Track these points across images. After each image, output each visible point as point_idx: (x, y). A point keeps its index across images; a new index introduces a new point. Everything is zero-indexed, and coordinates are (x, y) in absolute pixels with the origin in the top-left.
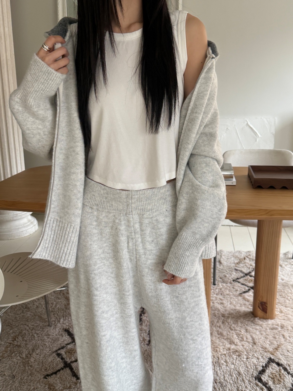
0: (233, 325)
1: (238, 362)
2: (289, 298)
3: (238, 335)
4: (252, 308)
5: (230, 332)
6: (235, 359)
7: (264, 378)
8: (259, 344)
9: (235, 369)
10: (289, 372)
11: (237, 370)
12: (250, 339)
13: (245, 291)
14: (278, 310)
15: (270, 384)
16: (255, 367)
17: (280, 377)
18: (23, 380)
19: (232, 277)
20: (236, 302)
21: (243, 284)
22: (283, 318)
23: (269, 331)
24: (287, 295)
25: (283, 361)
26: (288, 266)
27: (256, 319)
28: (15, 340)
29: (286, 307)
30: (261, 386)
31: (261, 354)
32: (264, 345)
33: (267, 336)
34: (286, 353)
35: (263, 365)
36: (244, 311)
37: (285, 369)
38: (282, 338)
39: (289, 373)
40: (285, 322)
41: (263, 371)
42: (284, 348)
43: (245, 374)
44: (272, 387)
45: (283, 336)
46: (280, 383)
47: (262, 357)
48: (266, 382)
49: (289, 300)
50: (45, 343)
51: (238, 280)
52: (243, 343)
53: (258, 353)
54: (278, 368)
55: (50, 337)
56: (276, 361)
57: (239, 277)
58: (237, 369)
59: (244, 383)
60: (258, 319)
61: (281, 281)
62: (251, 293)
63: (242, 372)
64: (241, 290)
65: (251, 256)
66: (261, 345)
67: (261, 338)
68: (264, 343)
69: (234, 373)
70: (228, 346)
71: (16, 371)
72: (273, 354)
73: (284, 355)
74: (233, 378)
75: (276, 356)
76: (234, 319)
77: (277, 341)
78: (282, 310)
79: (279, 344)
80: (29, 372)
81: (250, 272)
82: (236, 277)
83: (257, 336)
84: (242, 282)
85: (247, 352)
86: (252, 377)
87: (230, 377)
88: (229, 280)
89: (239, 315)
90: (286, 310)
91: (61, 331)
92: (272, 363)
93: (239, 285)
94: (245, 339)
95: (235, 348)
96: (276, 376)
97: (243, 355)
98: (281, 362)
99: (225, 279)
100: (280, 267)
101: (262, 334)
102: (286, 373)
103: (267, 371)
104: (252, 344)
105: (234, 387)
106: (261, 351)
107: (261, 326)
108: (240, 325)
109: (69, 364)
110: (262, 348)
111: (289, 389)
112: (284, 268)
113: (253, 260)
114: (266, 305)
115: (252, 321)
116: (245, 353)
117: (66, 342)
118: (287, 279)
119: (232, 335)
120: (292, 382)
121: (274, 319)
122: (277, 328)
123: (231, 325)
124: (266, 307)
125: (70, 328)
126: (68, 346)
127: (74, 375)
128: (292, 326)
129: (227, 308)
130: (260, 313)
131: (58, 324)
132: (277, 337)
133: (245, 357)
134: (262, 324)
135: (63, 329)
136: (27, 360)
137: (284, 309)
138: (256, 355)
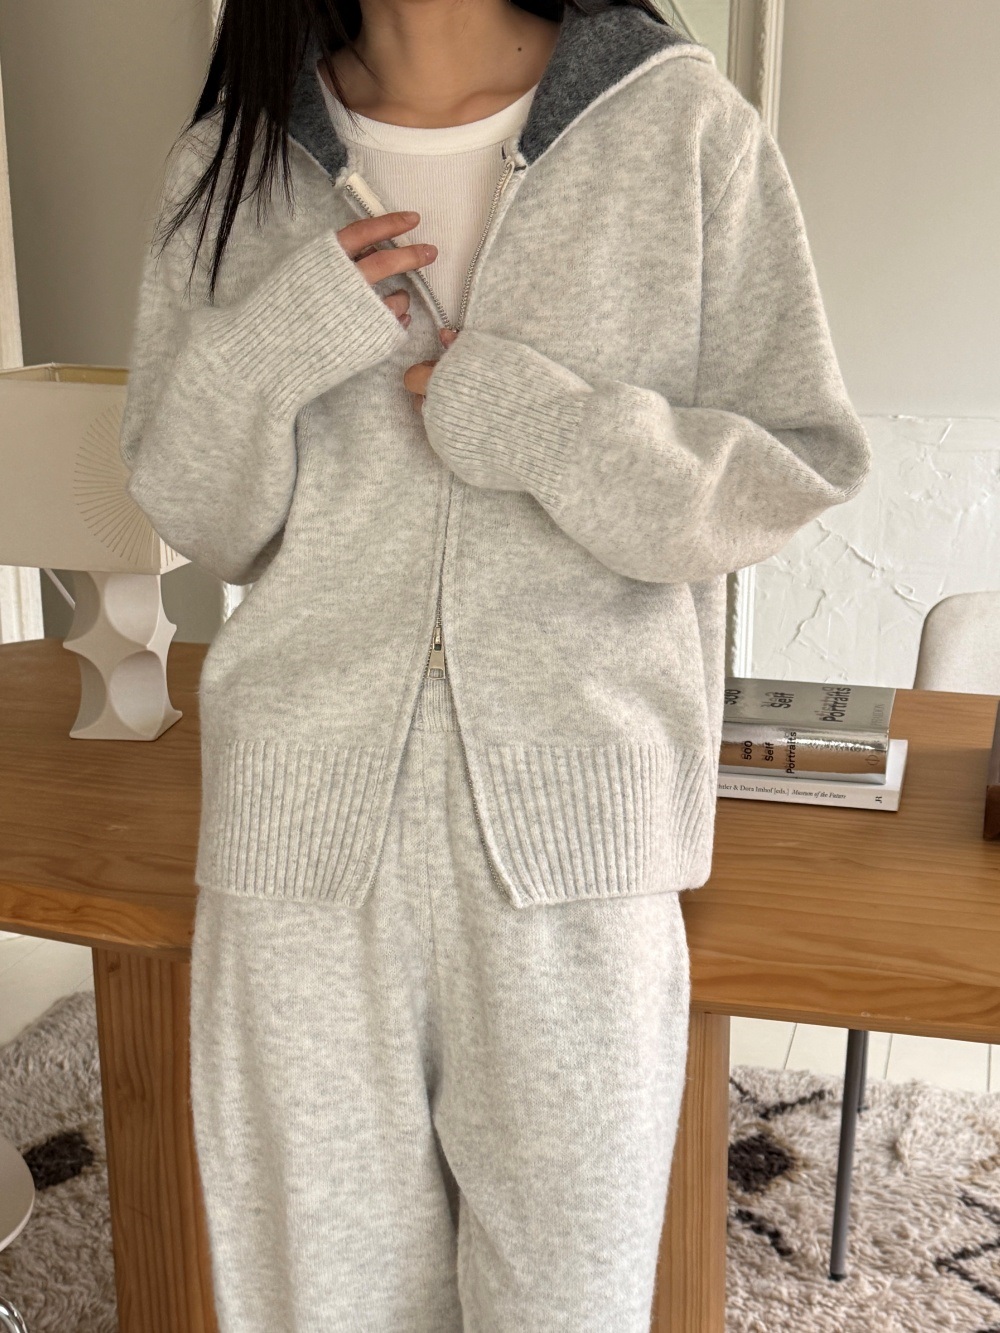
51: (962, 1262)
57: (970, 1247)
82: (955, 1246)
84: (980, 1276)
88: (919, 1261)
93: (964, 1289)
99: (898, 1250)
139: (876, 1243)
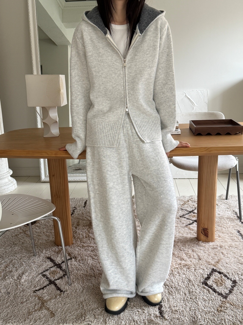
0: (182, 247)
1: (188, 273)
2: (225, 227)
3: (186, 254)
4: (196, 235)
5: (180, 252)
6: (186, 271)
7: (210, 283)
8: (204, 259)
10: (229, 277)
11: (187, 278)
12: (196, 257)
13: (190, 223)
14: (217, 235)
15: (214, 286)
16: (201, 275)
17: (222, 281)
18: (17, 295)
19: (179, 214)
20: (183, 231)
21: (188, 219)
22: (221, 240)
23: (210, 250)
24: (223, 225)
25: (224, 270)
26: (222, 205)
27: (200, 242)
28: (7, 267)
29: (223, 233)
30: (207, 288)
33: (210, 254)
34: (225, 265)
35: (208, 274)
36: (190, 237)
37: (225, 276)
38: (222, 255)
39: (228, 278)
40: (223, 244)
41: (208, 278)
42: (224, 261)
43: (194, 281)
44: (216, 289)
45: (223, 253)
46: (222, 286)
47: (207, 268)
48: (211, 285)
49: (225, 229)
50: (32, 268)
52: (191, 259)
53: (204, 266)
54: (220, 275)
55: (36, 263)
56: (218, 271)
57: (184, 214)
58: (188, 277)
59: (194, 286)
60: (201, 242)
61: (218, 215)
62: (195, 225)
63: (192, 280)
64: (186, 223)
65: (193, 199)
66: (205, 260)
67: (205, 255)
68: (208, 259)
69: (185, 280)
70: (179, 261)
71: (10, 289)
72: (215, 266)
74: (185, 284)
75: (217, 267)
76: (182, 243)
77: (217, 257)
79: (219, 259)
80: (21, 289)
81: (193, 210)
82: (182, 214)
83: (201, 254)
84: (187, 217)
85: (194, 266)
86: (200, 282)
87: (183, 283)
89: (186, 240)
90: (223, 235)
91: (44, 259)
92: (215, 272)
93: (185, 219)
94: (192, 256)
95: (185, 263)
96: (218, 281)
98: (221, 271)
100: (216, 206)
101: (205, 253)
102: (226, 278)
103: (211, 277)
104: (198, 260)
105: (186, 290)
106: (205, 264)
107: (204, 247)
108: (188, 247)
109: (53, 281)
110: (206, 262)
111: (229, 289)
112: (219, 206)
113: (195, 202)
114: (207, 230)
115: (197, 244)
116: (193, 266)
117: (49, 266)
118: (222, 214)
119: (182, 254)
120: (231, 285)
121: (214, 241)
122: (217, 248)
123: (181, 247)
124: (207, 232)
125: (52, 256)
126: (52, 269)
127: (58, 289)
128: (229, 246)
129: (177, 236)
130: (203, 237)
131: (42, 254)
132: (218, 254)
133: (193, 269)
134: (205, 246)
135: (46, 257)
136: (19, 280)
137: (221, 234)
138: (202, 267)
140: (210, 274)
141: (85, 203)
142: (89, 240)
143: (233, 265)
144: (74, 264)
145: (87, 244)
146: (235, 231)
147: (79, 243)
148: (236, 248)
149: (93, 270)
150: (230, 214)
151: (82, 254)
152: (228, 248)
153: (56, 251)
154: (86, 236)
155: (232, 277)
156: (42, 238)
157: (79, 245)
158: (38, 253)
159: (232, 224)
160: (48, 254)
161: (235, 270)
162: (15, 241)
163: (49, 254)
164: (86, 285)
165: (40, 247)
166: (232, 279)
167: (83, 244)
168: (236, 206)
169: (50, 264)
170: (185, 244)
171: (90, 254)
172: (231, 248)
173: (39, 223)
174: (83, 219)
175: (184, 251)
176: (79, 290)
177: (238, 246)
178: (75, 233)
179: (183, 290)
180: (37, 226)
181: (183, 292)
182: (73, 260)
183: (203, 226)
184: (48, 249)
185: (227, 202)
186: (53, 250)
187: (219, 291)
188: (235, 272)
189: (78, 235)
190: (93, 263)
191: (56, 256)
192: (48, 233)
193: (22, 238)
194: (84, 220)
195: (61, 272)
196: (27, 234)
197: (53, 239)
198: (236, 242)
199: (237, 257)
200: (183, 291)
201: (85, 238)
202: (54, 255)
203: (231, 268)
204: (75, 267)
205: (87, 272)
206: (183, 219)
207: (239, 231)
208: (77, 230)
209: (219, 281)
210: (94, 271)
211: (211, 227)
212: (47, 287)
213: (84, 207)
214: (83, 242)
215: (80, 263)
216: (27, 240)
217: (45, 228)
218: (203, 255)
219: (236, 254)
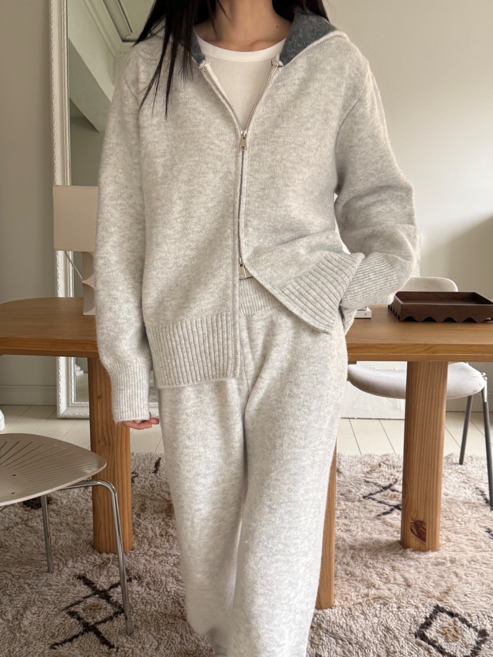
0: (370, 561)
1: (383, 613)
2: (460, 520)
3: (380, 575)
4: (399, 535)
5: (366, 571)
6: (378, 609)
7: (430, 633)
8: (416, 586)
9: (380, 623)
10: (471, 624)
11: (383, 625)
12: (400, 580)
13: (385, 511)
14: (444, 537)
15: (440, 641)
16: (412, 619)
17: (456, 631)
18: (14, 653)
19: (361, 492)
20: (371, 528)
21: (380, 502)
22: (452, 548)
23: (430, 567)
24: (456, 516)
25: (459, 609)
26: (453, 475)
27: (408, 550)
29: (455, 533)
30: (426, 646)
31: (421, 600)
32: (425, 588)
33: (429, 575)
34: (463, 598)
35: (426, 615)
36: (387, 540)
37: (464, 621)
38: (454, 577)
39: (469, 626)
40: (456, 555)
41: (427, 624)
42: (459, 591)
43: (398, 629)
44: (444, 647)
45: (456, 575)
46: (456, 641)
47: (423, 604)
48: (434, 639)
49: (461, 524)
50: (45, 597)
51: (371, 496)
52: (390, 586)
53: (417, 599)
54: (451, 619)
55: (53, 588)
56: (448, 610)
57: (372, 492)
58: (384, 623)
59: (398, 641)
60: (411, 551)
61: (445, 496)
62: (397, 515)
63: (393, 627)
64: (378, 510)
65: (391, 462)
66: (420, 588)
67: (419, 578)
68: (425, 585)
69: (378, 629)
70: (364, 591)
72: (441, 601)
73: (459, 600)
74: (379, 636)
75: (446, 603)
76: (371, 552)
77: (445, 582)
78: (450, 537)
79: (449, 586)
80: (23, 641)
81: (391, 485)
82: (367, 493)
83: (411, 574)
84: (379, 499)
85: (397, 599)
86: (410, 633)
87: (374, 635)
88: (357, 497)
89: (378, 547)
90: (456, 537)
91: (71, 579)
92: (442, 614)
93: (375, 503)
94: (392, 580)
95: (377, 593)
97: (391, 602)
98: (454, 611)
99: (350, 496)
101: (419, 572)
102: (465, 626)
103: (434, 624)
104: (404, 587)
105: (381, 649)
106: (420, 597)
107: (417, 561)
108: (382, 561)
109: (93, 626)
110: (422, 592)
111: (471, 648)
112: (447, 477)
113: (394, 468)
114: (424, 526)
115: (401, 554)
116: (395, 600)
117: (83, 595)
118: (453, 494)
119: (369, 574)
120: (476, 639)
121: (438, 550)
122: (444, 563)
123: (367, 561)
124: (423, 530)
125: (87, 573)
126: (88, 600)
127: (105, 642)
128: (470, 560)
129: (357, 537)
130: (414, 541)
131: (65, 568)
132: (446, 575)
133: (395, 605)
134: (418, 558)
135: (75, 576)
136: (17, 622)
137: (452, 536)
138: (412, 602)
139: (342, 495)
140: (431, 617)
141: (157, 464)
142: (168, 541)
143: (479, 600)
144: (138, 591)
145: (164, 550)
146: (482, 529)
147: (146, 547)
148: (484, 563)
149: (179, 604)
150: (468, 494)
151: (155, 570)
152: (468, 564)
153: (98, 563)
154: (160, 532)
155: (479, 624)
156: (65, 535)
157: (146, 551)
158: (56, 567)
159: (474, 515)
160: (80, 567)
161: (482, 609)
162: (5, 540)
163: (82, 569)
164: (166, 635)
165: (61, 555)
166: (478, 628)
167: (155, 549)
168: (481, 479)
169: (85, 590)
170: (376, 555)
171: (171, 571)
172: (475, 564)
173: (57, 505)
174: (153, 498)
175: (374, 567)
176: (151, 645)
177: (489, 560)
178: (136, 525)
179: (375, 648)
180: (53, 510)
181: (374, 652)
182: (135, 582)
183: (414, 516)
184: (79, 558)
185: (463, 470)
186: (89, 560)
187: (449, 651)
188: (484, 613)
189: (144, 531)
190: (178, 589)
191: (98, 574)
192: (76, 526)
193: (20, 535)
194: (156, 499)
195: (109, 607)
196: (30, 527)
197: (90, 537)
198: (484, 553)
199: (486, 582)
200: (375, 650)
201: (158, 536)
202: (92, 571)
203: (474, 605)
204: (139, 598)
205: (166, 608)
206: (370, 502)
207: (489, 529)
208: (140, 521)
209: (450, 631)
210: (182, 607)
211: (431, 520)
212: (80, 638)
213: (155, 472)
214: (155, 547)
215: (150, 589)
216: (31, 538)
217: (70, 514)
218: (416, 577)
219: (485, 577)
